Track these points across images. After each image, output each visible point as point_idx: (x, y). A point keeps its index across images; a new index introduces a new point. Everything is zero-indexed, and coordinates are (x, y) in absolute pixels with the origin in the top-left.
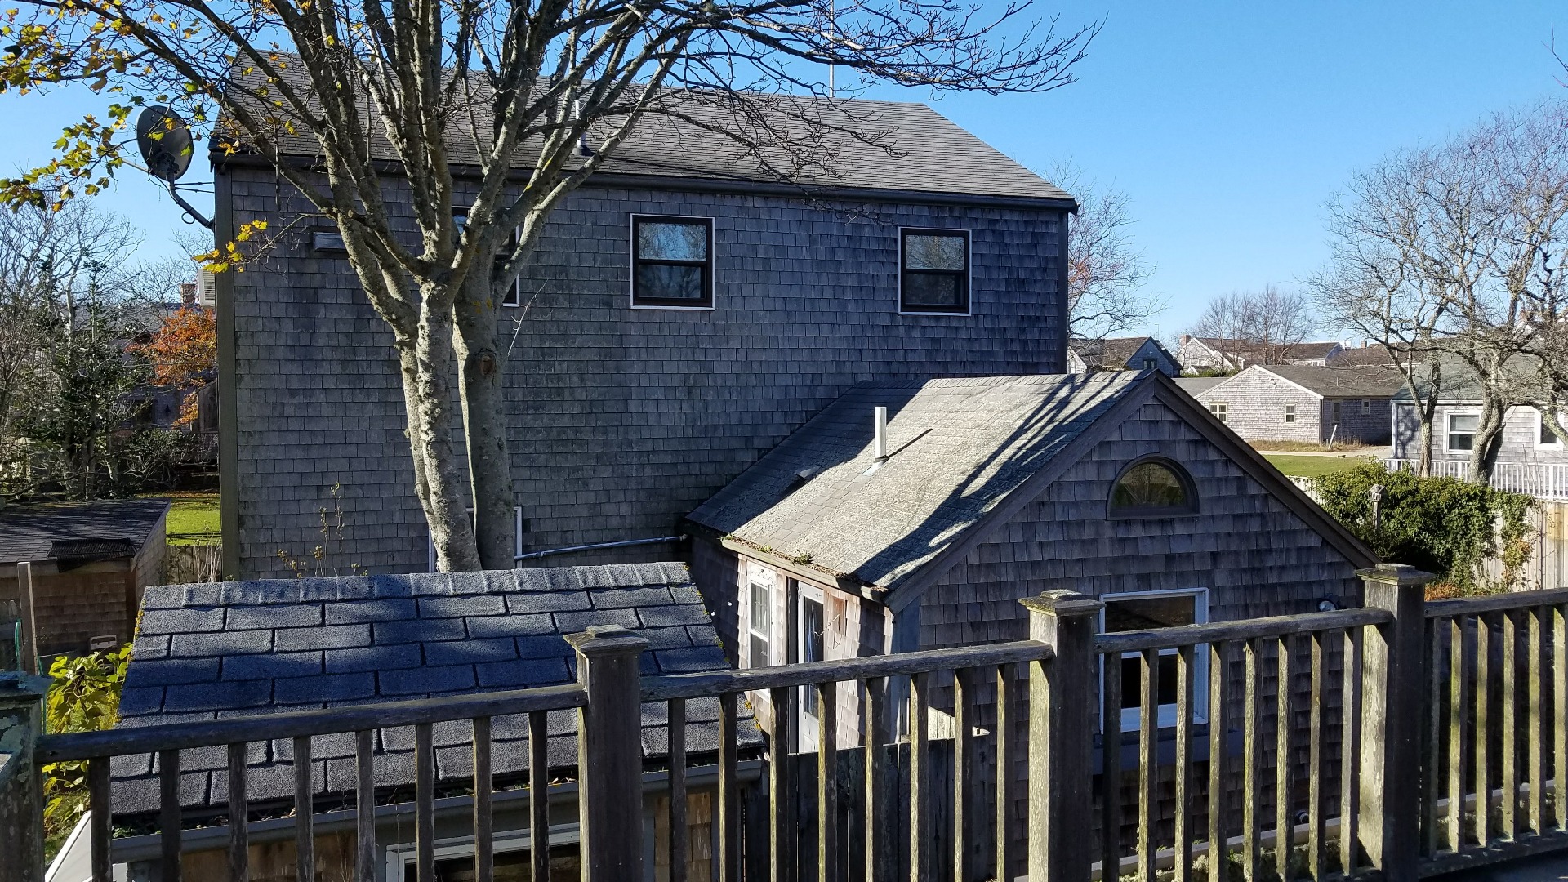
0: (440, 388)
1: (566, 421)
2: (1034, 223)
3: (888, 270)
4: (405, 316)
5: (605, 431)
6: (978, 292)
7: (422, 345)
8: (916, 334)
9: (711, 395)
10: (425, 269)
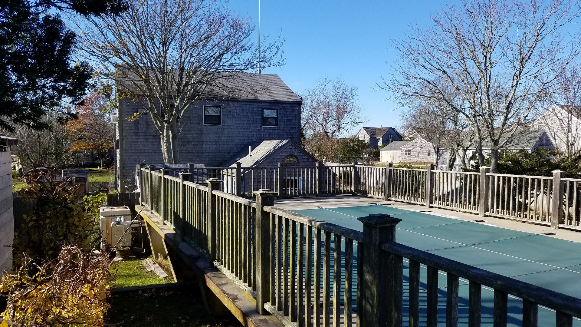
0: (168, 141)
1: (190, 149)
2: (293, 107)
3: (259, 117)
4: (162, 128)
5: (198, 150)
6: (280, 122)
7: (165, 134)
8: (266, 131)
9: (220, 143)
10: (166, 122)
